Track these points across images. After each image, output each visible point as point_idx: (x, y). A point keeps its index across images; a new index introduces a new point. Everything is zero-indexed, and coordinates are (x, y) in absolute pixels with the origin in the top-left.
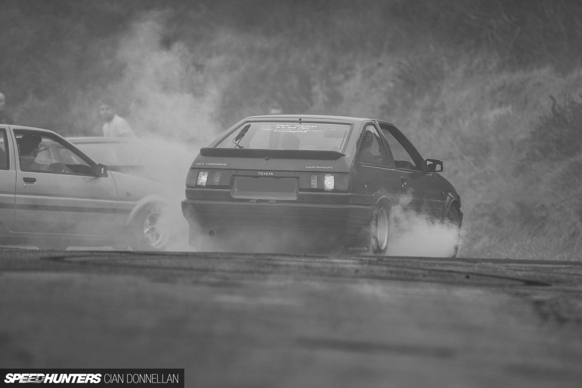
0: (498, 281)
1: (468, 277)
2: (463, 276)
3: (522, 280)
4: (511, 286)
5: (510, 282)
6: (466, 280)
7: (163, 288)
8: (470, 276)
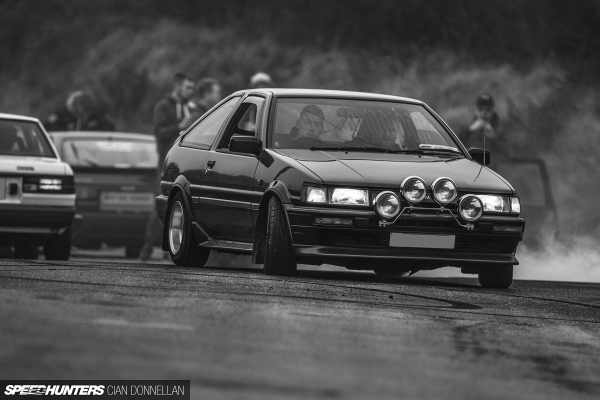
0: (423, 303)
1: (391, 297)
2: (387, 296)
3: (450, 302)
4: (437, 309)
5: (437, 304)
6: (389, 301)
7: (46, 307)
8: (394, 295)
